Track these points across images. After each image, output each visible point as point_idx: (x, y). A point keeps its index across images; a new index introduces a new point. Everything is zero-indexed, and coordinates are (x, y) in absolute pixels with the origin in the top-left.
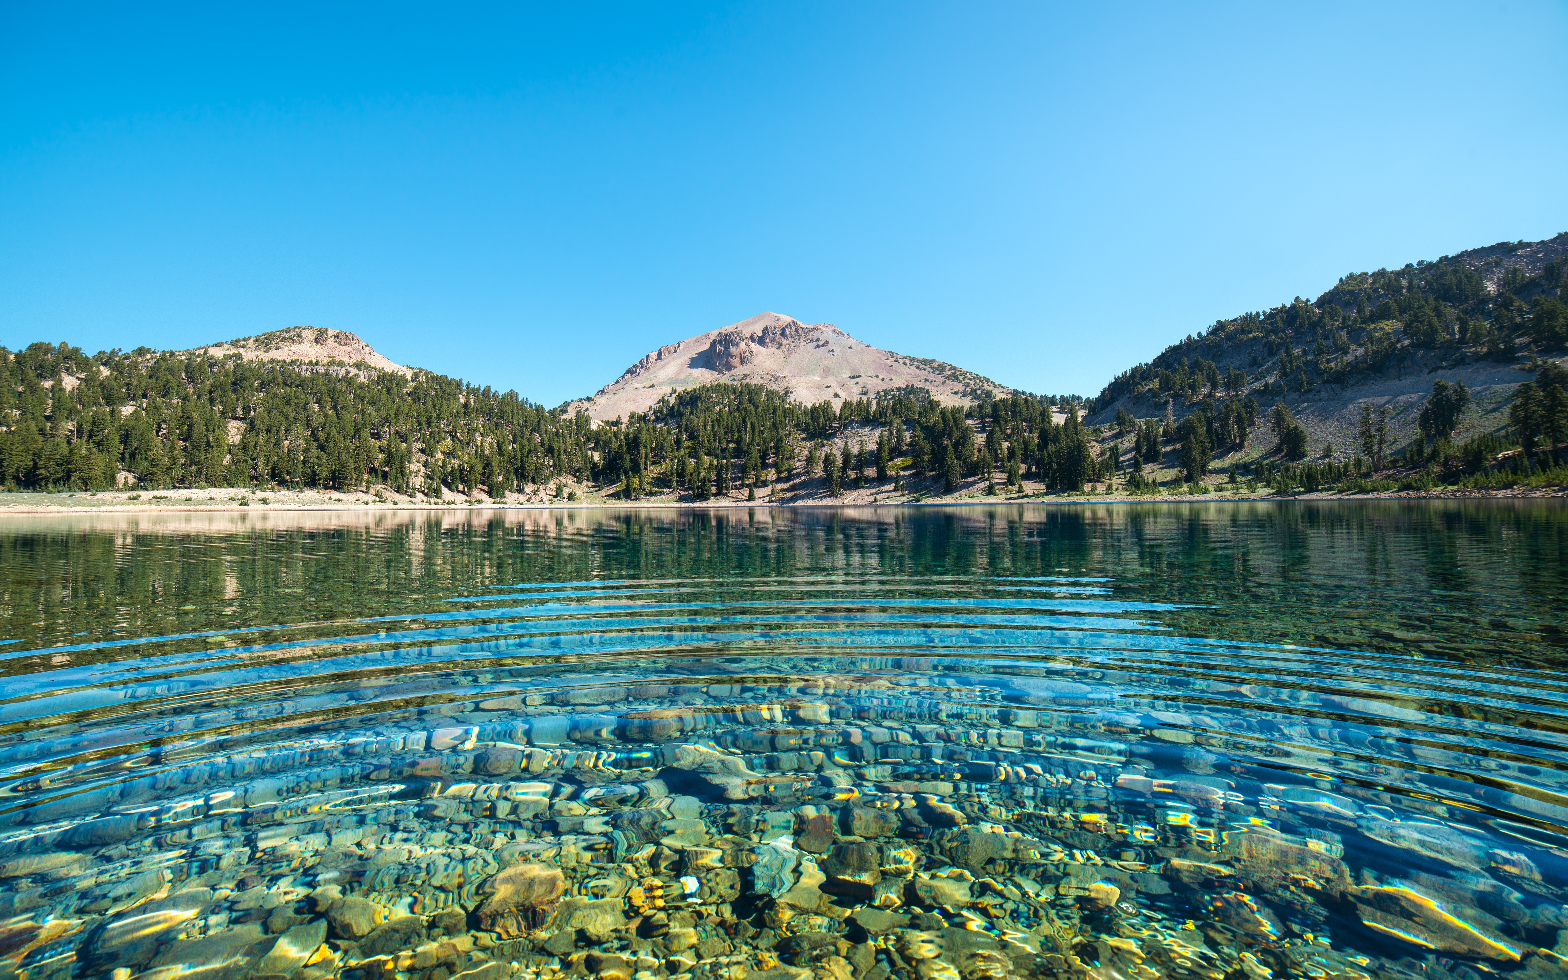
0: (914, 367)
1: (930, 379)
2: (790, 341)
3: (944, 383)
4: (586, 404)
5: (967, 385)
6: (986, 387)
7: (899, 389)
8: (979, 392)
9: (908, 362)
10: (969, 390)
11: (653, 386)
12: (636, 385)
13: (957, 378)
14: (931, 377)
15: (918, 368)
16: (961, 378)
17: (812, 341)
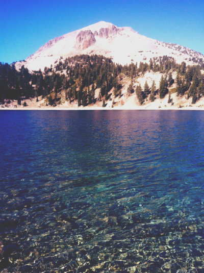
0: (167, 47)
1: (174, 53)
2: (112, 35)
3: (181, 54)
4: (23, 63)
5: (191, 56)
6: (200, 57)
7: (160, 57)
8: (196, 59)
10: (192, 58)
11: (52, 55)
13: (187, 53)
16: (188, 52)
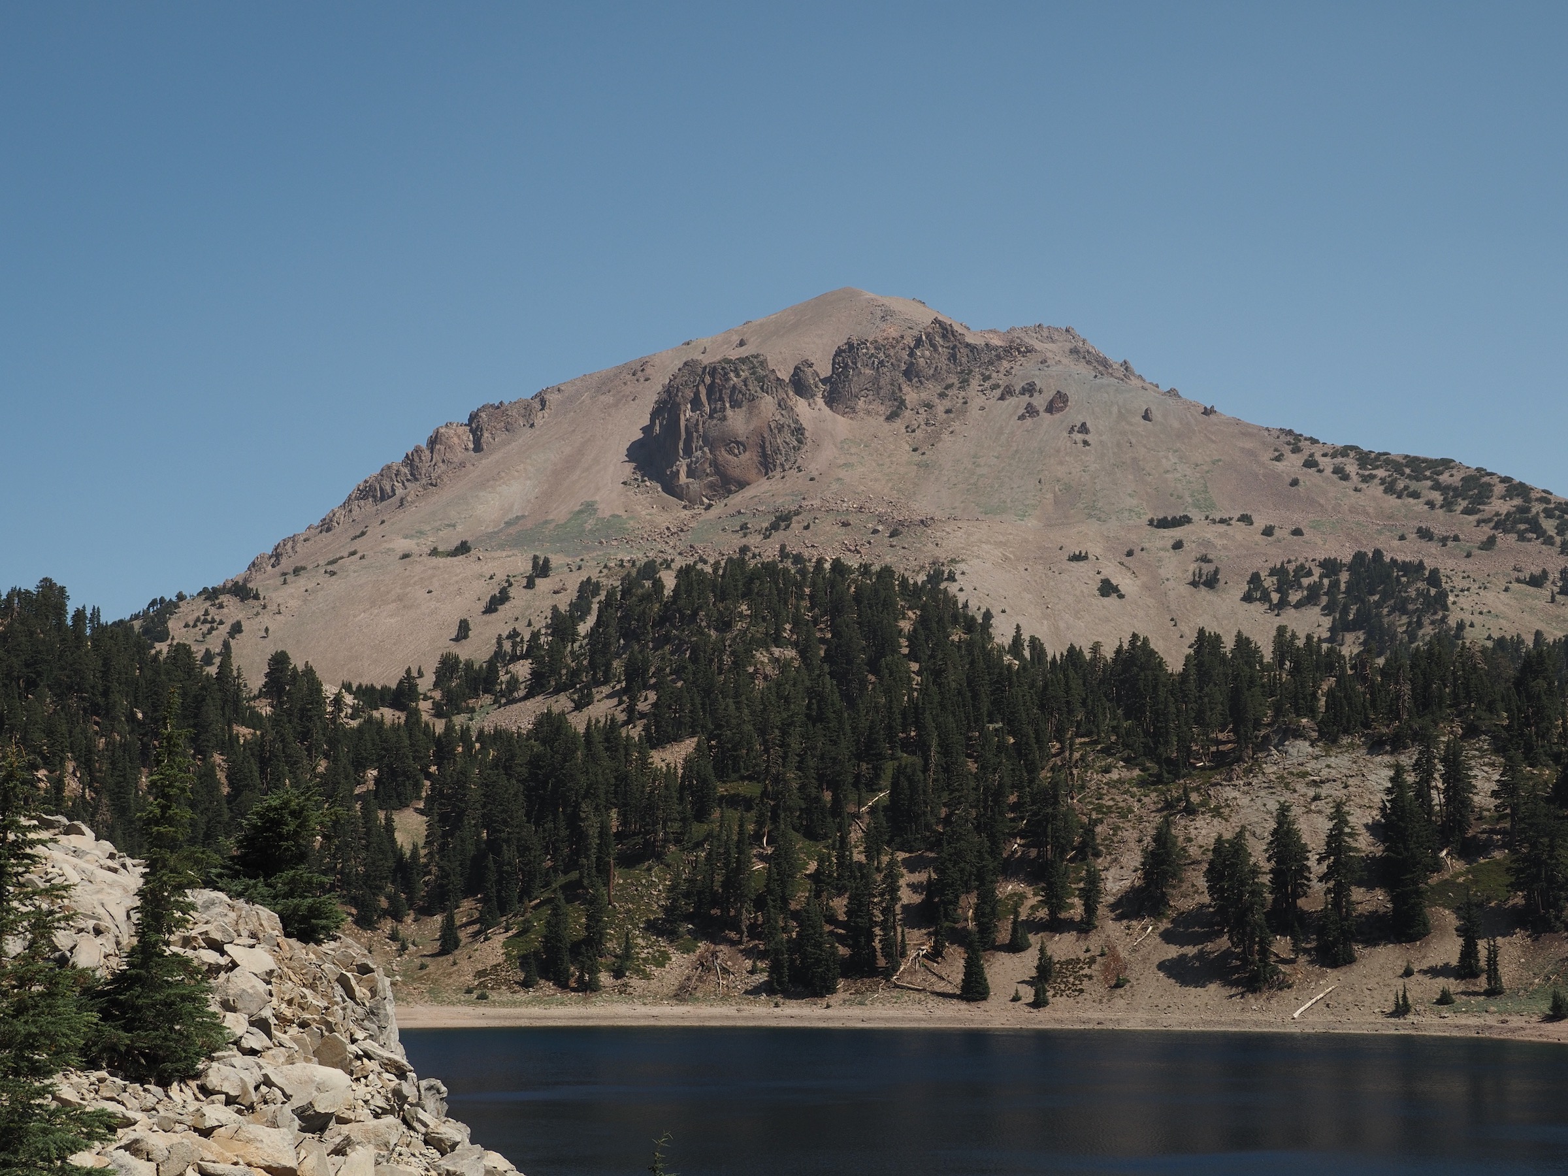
0: (1375, 489)
9: (1352, 468)
11: (464, 548)
12: (403, 544)
14: (1439, 522)
15: (1390, 489)
16: (1551, 525)
17: (1008, 392)
